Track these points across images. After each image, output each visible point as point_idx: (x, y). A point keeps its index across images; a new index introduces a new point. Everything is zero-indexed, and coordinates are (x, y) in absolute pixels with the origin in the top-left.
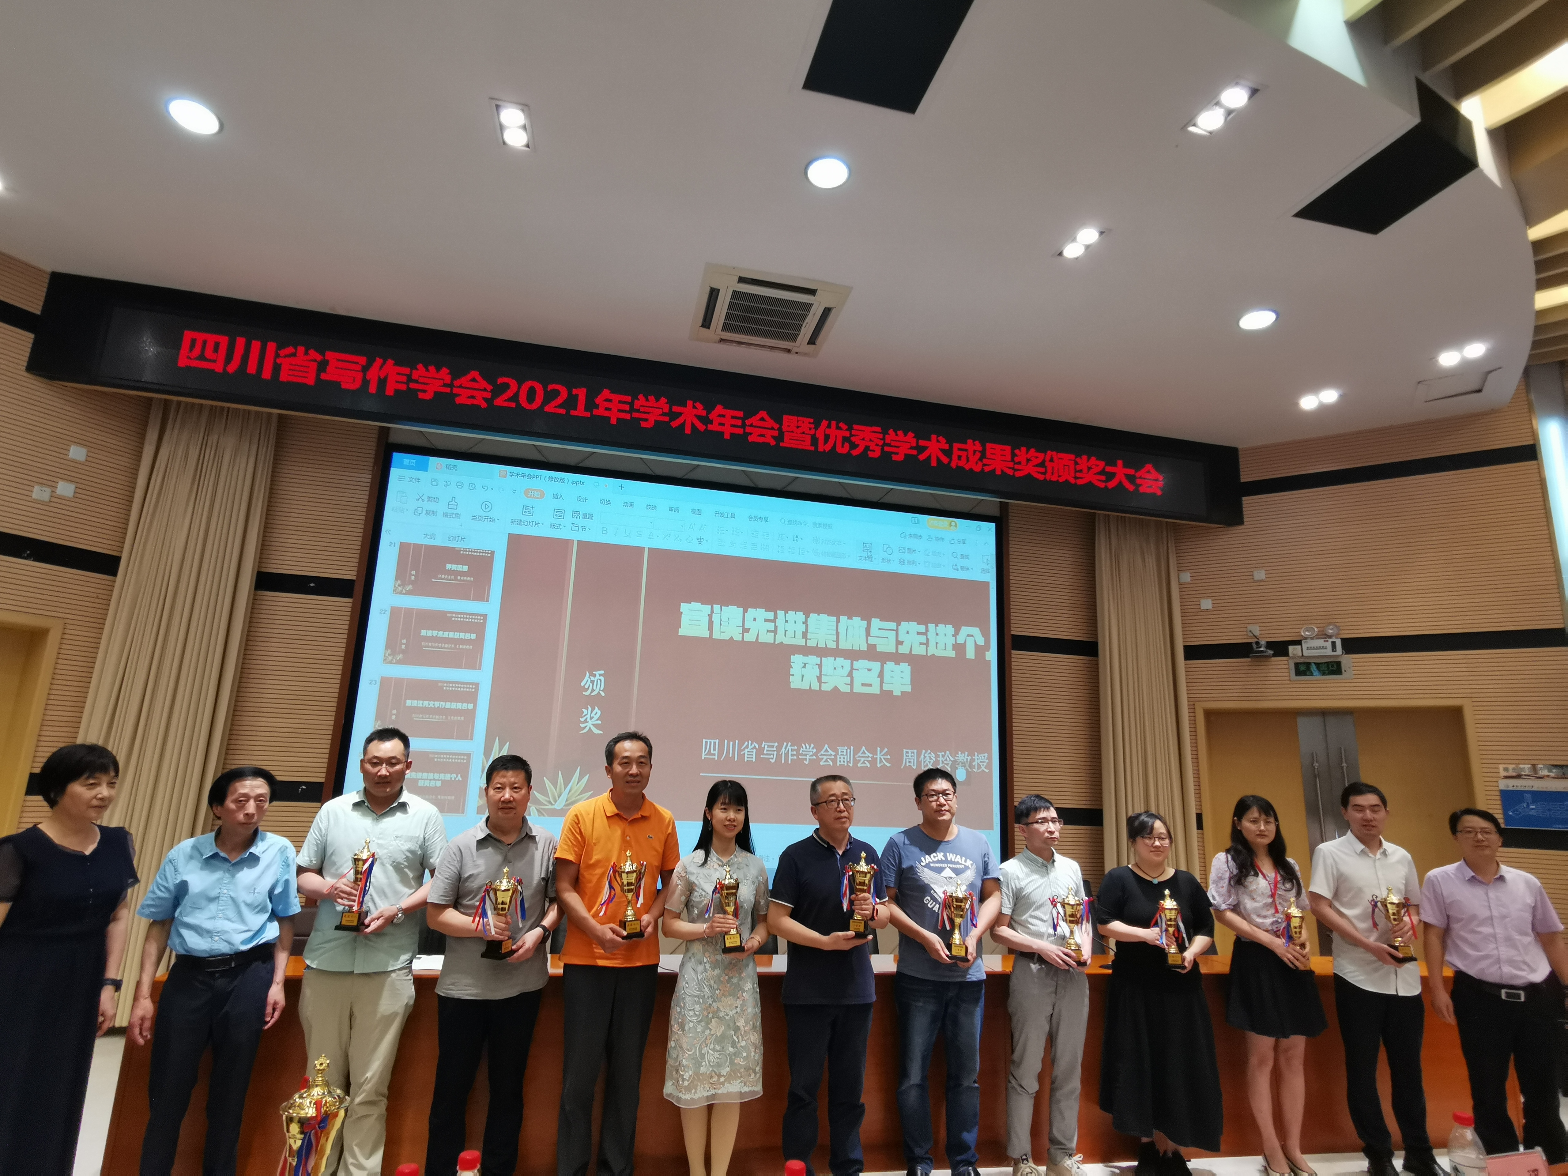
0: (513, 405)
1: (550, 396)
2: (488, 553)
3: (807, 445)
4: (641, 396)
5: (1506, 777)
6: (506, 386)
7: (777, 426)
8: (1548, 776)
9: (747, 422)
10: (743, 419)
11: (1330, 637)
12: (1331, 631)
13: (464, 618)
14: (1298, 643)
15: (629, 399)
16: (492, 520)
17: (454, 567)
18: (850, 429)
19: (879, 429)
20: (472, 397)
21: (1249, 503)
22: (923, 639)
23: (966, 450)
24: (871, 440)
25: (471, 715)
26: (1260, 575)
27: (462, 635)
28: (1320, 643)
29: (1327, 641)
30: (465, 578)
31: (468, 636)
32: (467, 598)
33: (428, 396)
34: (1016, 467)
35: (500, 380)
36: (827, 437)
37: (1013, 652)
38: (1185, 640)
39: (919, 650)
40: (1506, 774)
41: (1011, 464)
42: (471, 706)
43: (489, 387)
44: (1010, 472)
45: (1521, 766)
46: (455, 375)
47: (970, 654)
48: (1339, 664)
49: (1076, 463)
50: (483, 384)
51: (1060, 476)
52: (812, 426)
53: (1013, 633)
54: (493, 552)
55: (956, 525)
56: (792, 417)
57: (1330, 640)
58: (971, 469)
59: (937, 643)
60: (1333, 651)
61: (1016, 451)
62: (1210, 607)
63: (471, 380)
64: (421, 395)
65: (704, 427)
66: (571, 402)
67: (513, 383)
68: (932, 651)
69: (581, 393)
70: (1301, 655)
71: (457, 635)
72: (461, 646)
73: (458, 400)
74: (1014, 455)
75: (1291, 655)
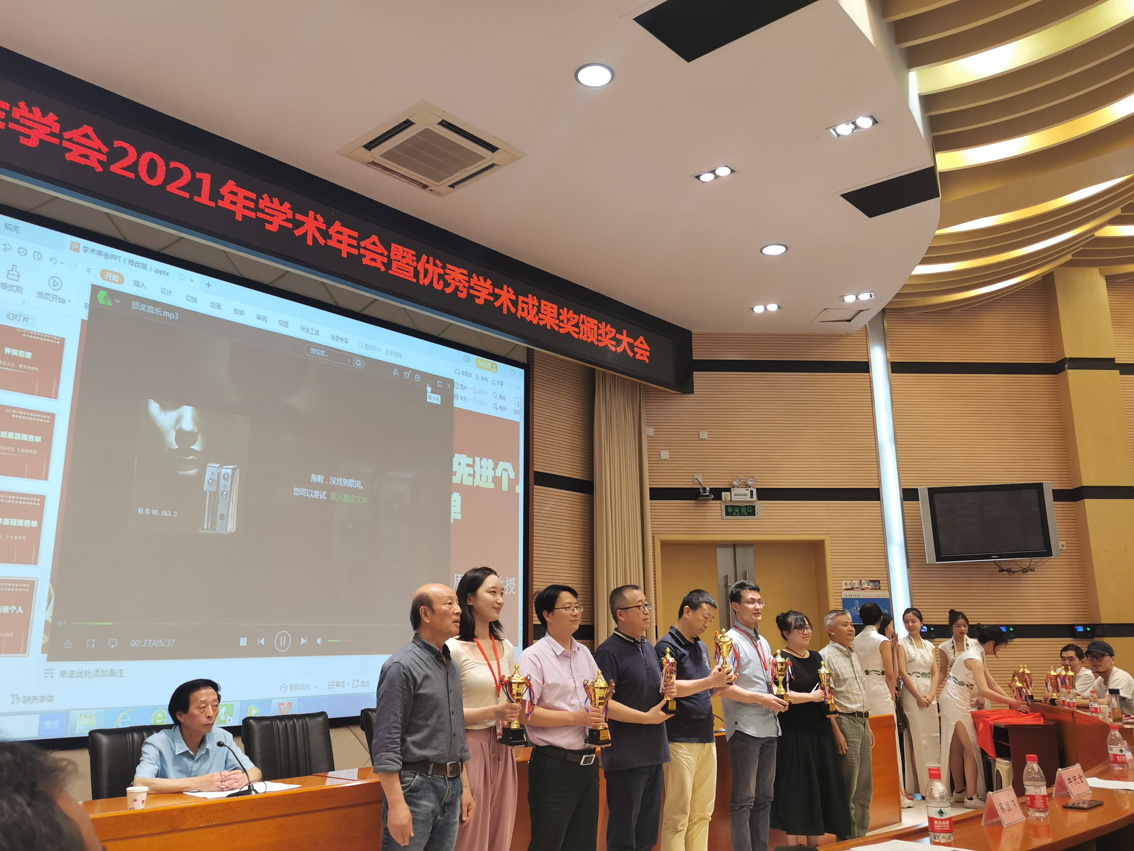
0: (132, 175)
1: (173, 175)
2: (57, 340)
3: (409, 276)
4: (265, 196)
5: (846, 589)
6: (122, 153)
7: (386, 253)
8: (867, 588)
9: (363, 244)
10: (359, 240)
11: (749, 487)
12: (750, 483)
13: (26, 416)
14: (728, 490)
15: (254, 196)
16: (62, 301)
17: (15, 352)
18: (444, 267)
19: (465, 272)
20: (86, 156)
21: (698, 376)
22: (470, 470)
23: (527, 303)
24: (460, 282)
25: (35, 534)
26: (704, 435)
27: (24, 437)
28: (743, 491)
29: (748, 490)
30: (28, 367)
31: (31, 438)
32: (30, 391)
33: (32, 143)
34: (561, 324)
35: (117, 144)
36: (426, 271)
37: (535, 486)
38: (651, 483)
39: (468, 481)
40: (846, 588)
41: (557, 321)
42: (35, 524)
43: (105, 149)
44: (556, 328)
45: (854, 582)
46: (67, 124)
47: (505, 487)
48: (753, 507)
49: (599, 328)
50: (97, 143)
51: (588, 337)
52: (415, 258)
53: (535, 470)
54: (63, 340)
55: (496, 368)
56: (399, 247)
57: (749, 489)
58: (531, 321)
59: (481, 475)
60: (751, 498)
61: (561, 311)
62: (667, 458)
63: (83, 136)
64: (22, 140)
65: (324, 242)
66: (194, 187)
67: (132, 151)
68: (477, 482)
69: (206, 178)
70: (730, 499)
71: (18, 436)
72: (22, 450)
73: (68, 156)
74: (559, 314)
75: (723, 499)
